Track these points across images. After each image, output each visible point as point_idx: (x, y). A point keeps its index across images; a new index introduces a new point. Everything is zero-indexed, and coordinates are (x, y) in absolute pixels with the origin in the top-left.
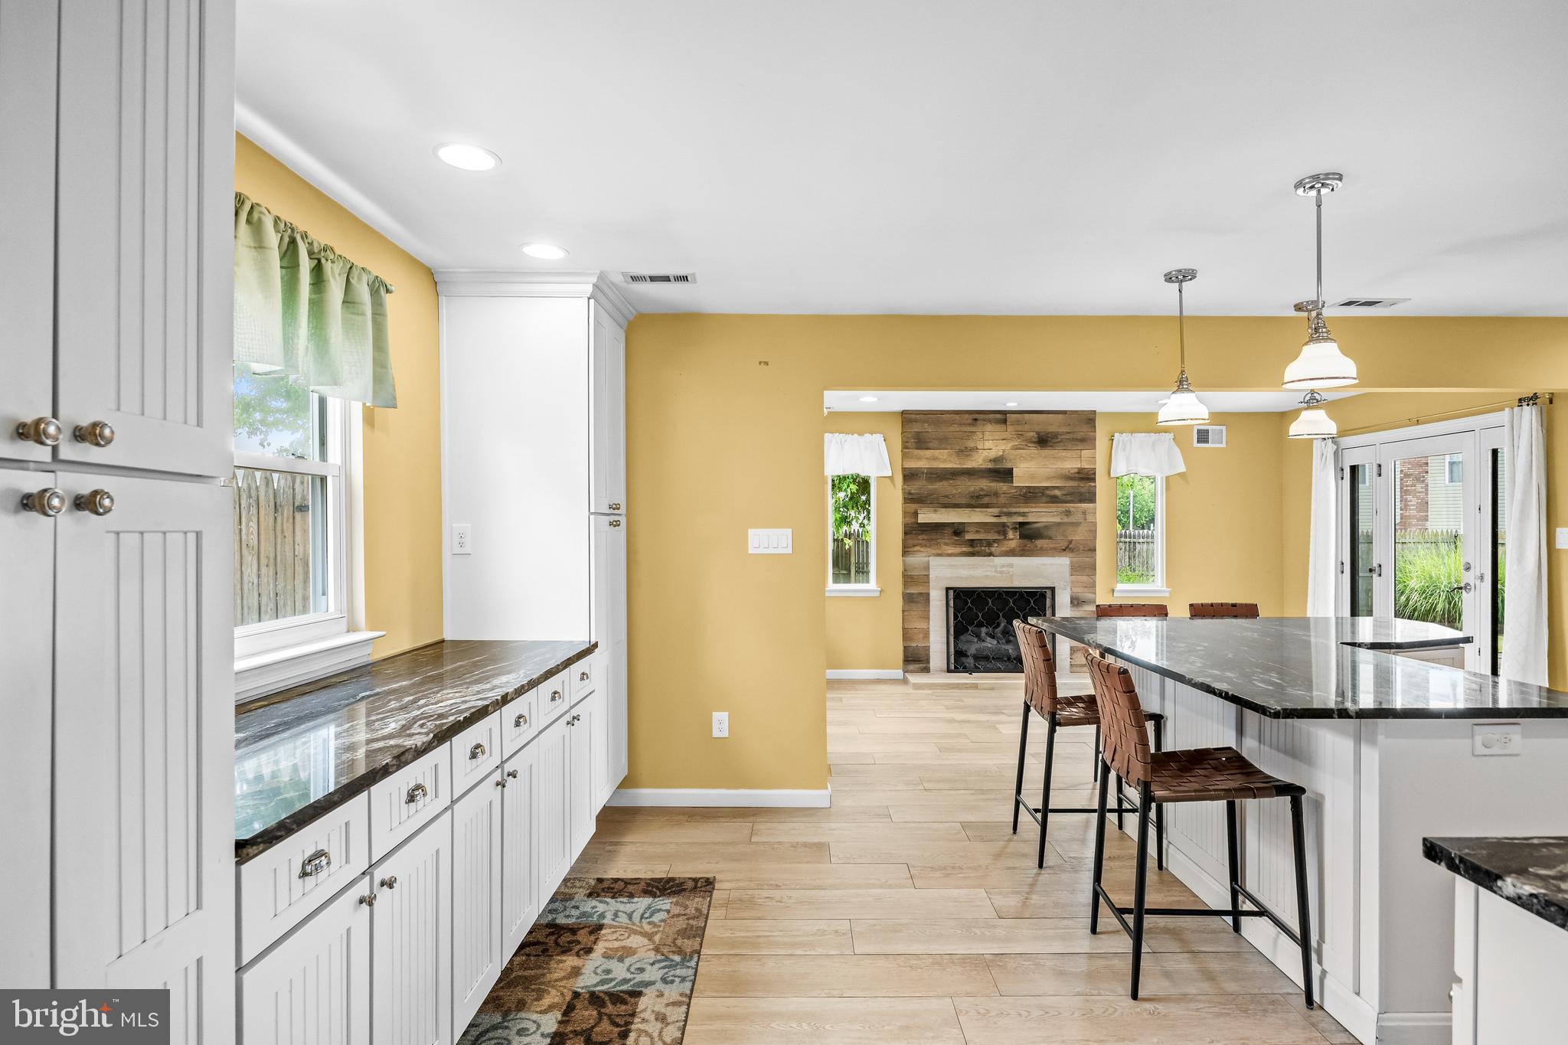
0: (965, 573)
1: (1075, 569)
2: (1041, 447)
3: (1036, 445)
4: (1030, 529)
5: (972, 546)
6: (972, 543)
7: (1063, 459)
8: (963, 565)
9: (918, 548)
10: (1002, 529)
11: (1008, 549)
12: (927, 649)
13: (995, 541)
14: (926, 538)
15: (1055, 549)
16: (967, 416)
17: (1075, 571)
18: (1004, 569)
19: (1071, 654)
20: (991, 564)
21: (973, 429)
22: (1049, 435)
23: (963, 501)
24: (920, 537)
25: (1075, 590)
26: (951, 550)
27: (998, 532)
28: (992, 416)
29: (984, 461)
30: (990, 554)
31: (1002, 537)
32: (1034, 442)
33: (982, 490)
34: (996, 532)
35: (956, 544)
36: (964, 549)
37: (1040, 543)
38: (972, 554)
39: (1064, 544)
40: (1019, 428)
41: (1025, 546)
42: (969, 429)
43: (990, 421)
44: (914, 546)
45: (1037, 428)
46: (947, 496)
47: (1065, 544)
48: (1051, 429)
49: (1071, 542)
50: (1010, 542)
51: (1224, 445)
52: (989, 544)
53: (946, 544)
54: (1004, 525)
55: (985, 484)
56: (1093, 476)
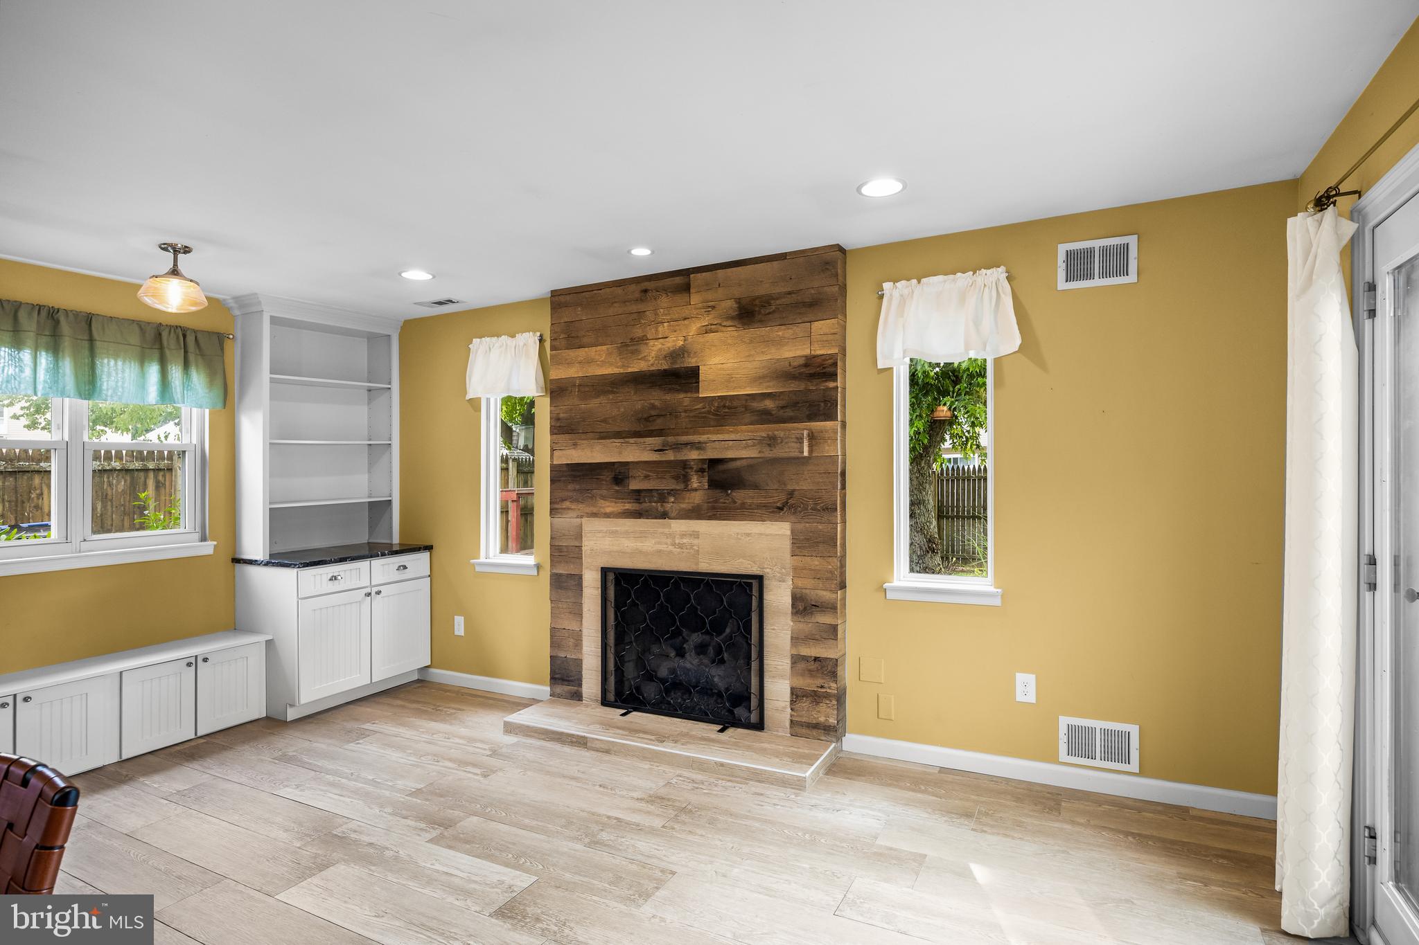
0: (629, 544)
1: (801, 544)
2: (744, 324)
3: (736, 323)
4: (724, 472)
5: (638, 501)
6: (638, 495)
7: (779, 343)
8: (627, 532)
9: (567, 504)
10: (681, 471)
11: (690, 507)
12: (579, 663)
13: (671, 492)
14: (578, 487)
15: (765, 506)
16: (633, 287)
17: (799, 547)
18: (685, 541)
19: (792, 702)
20: (666, 531)
21: (641, 307)
22: (757, 302)
23: (626, 427)
24: (570, 487)
25: (800, 583)
26: (610, 507)
27: (676, 478)
28: (668, 282)
29: (657, 357)
30: (664, 515)
31: (681, 486)
32: (732, 318)
33: (653, 407)
34: (673, 478)
35: (617, 497)
36: (628, 506)
37: (740, 495)
38: (638, 515)
39: (779, 498)
40: (709, 295)
41: (716, 501)
42: (634, 308)
43: (665, 290)
44: (563, 500)
45: (737, 292)
46: (605, 421)
47: (783, 497)
48: (762, 290)
49: (791, 494)
50: (693, 494)
51: (1132, 278)
52: (662, 496)
53: (604, 498)
54: (684, 464)
55: (657, 398)
56: (831, 369)
